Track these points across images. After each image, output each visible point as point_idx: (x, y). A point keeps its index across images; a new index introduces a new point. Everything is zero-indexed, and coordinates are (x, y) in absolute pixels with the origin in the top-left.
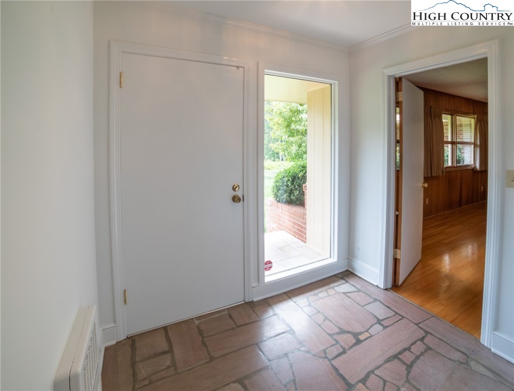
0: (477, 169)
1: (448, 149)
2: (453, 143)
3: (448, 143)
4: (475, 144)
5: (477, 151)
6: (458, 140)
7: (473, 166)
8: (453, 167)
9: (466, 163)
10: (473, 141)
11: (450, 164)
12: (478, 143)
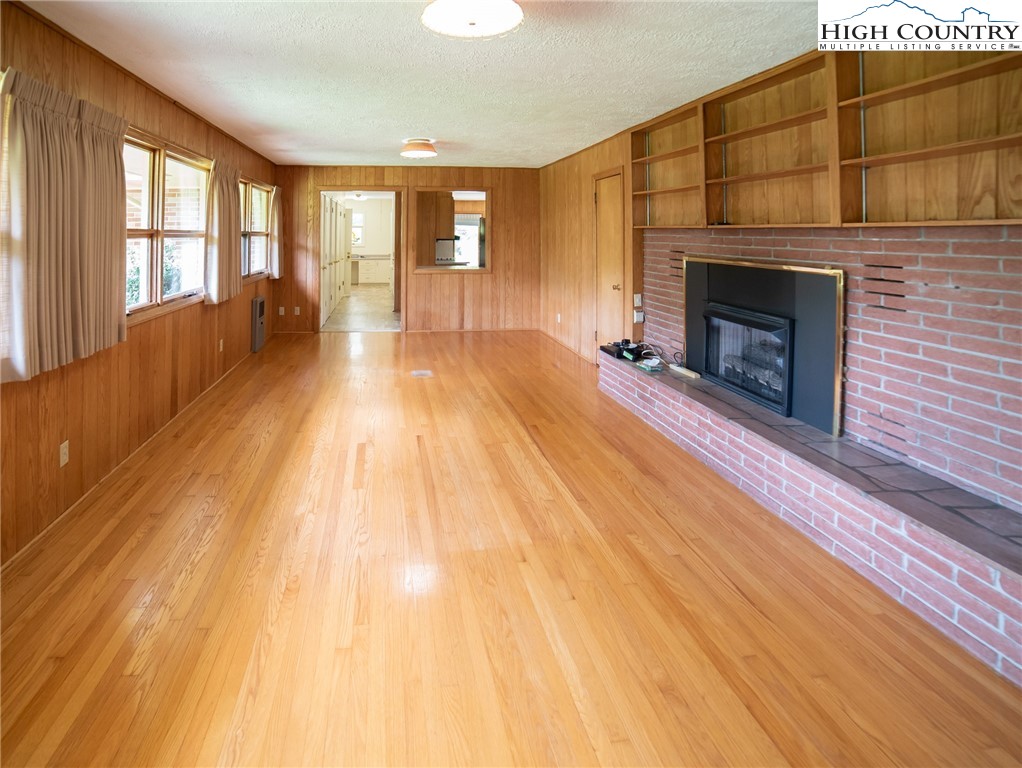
0: (210, 300)
1: (137, 253)
2: (152, 234)
3: (136, 233)
4: (207, 237)
5: (212, 253)
6: (166, 228)
7: (202, 294)
8: (152, 307)
9: (186, 289)
10: (203, 228)
11: (144, 300)
12: (216, 234)
